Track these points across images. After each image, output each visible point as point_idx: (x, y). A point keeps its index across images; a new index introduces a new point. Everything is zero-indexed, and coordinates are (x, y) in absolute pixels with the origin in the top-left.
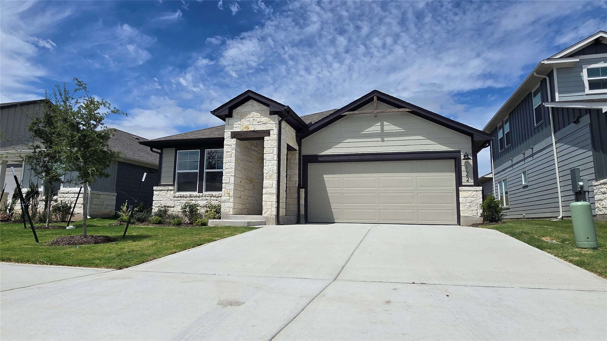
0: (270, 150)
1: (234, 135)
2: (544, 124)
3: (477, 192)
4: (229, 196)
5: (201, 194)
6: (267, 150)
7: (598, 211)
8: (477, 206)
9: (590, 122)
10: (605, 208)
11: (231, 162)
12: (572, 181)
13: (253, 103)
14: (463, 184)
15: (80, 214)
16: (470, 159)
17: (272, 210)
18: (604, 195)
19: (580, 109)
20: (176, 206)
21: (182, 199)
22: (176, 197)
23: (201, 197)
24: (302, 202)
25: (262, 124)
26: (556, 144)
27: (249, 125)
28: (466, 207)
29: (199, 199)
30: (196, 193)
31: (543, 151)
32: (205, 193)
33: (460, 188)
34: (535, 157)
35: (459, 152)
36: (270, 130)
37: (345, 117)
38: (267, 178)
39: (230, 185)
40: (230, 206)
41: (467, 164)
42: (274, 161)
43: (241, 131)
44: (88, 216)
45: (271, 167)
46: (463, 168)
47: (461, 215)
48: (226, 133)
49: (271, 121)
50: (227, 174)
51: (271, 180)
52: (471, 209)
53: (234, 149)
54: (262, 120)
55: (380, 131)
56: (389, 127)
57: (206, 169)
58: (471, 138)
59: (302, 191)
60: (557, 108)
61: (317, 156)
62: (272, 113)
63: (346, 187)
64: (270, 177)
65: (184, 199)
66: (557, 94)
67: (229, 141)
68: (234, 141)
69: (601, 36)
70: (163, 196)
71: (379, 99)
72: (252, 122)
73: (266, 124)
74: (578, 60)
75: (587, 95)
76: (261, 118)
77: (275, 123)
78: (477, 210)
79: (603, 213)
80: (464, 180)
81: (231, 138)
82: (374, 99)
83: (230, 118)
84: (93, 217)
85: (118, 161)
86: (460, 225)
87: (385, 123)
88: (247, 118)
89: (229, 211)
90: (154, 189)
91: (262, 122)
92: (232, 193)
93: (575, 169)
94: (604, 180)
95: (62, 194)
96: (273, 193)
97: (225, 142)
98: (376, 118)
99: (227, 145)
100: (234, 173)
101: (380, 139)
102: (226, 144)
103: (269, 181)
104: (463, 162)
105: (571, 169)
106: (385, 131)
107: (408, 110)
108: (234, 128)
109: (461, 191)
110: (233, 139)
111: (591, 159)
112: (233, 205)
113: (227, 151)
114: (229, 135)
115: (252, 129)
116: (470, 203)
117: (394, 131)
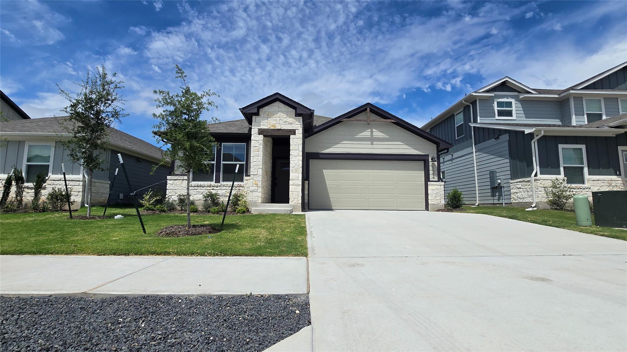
0: (296, 147)
1: (261, 132)
2: (465, 138)
3: (441, 186)
4: (257, 187)
5: (219, 184)
6: (293, 147)
7: (513, 200)
8: (440, 197)
9: (509, 139)
10: (520, 198)
11: (258, 156)
12: (490, 179)
13: (279, 104)
14: (430, 180)
15: (76, 202)
16: (436, 161)
17: (298, 199)
18: (519, 190)
19: (500, 130)
20: (192, 195)
21: (199, 188)
22: (193, 186)
23: (219, 187)
24: (306, 192)
25: (288, 124)
26: (475, 153)
27: (276, 123)
28: (433, 197)
29: (217, 189)
30: (213, 183)
31: (463, 157)
32: (222, 183)
33: (429, 183)
34: (454, 161)
35: (428, 156)
36: (295, 130)
37: (342, 123)
38: (294, 172)
39: (258, 176)
40: (258, 195)
41: (433, 165)
42: (299, 157)
43: (268, 128)
44: (85, 204)
45: (296, 162)
46: (431, 168)
47: (429, 203)
48: (253, 129)
49: (297, 122)
50: (255, 167)
51: (297, 173)
52: (437, 198)
53: (261, 144)
54: (288, 121)
55: (370, 136)
56: (377, 133)
57: (223, 161)
58: (437, 146)
59: (306, 182)
60: (479, 128)
61: (318, 154)
62: (297, 115)
63: (342, 180)
64: (296, 171)
65: (202, 188)
66: (478, 118)
67: (257, 137)
68: (262, 137)
69: (507, 80)
70: (178, 186)
71: (372, 111)
72: (279, 122)
73: (291, 124)
74: (493, 95)
75: (496, 120)
76: (287, 119)
77: (300, 124)
78: (440, 199)
79: (518, 201)
80: (431, 177)
81: (258, 134)
82: (368, 110)
83: (257, 116)
84: (92, 205)
85: (111, 149)
86: (428, 210)
87: (374, 130)
88: (274, 118)
89: (258, 200)
90: (167, 178)
91: (288, 122)
92: (260, 184)
93: (493, 171)
94: (521, 179)
95: (52, 181)
96: (299, 185)
97: (252, 138)
98: (368, 125)
99: (254, 141)
100: (261, 166)
101: (370, 143)
102: (253, 139)
103: (295, 174)
104: (431, 164)
105: (490, 171)
106: (374, 137)
107: (393, 121)
108: (261, 126)
109: (430, 185)
110: (260, 135)
111: (508, 165)
112: (261, 195)
113: (254, 146)
114: (256, 131)
115: (278, 127)
116: (436, 194)
117: (381, 137)
